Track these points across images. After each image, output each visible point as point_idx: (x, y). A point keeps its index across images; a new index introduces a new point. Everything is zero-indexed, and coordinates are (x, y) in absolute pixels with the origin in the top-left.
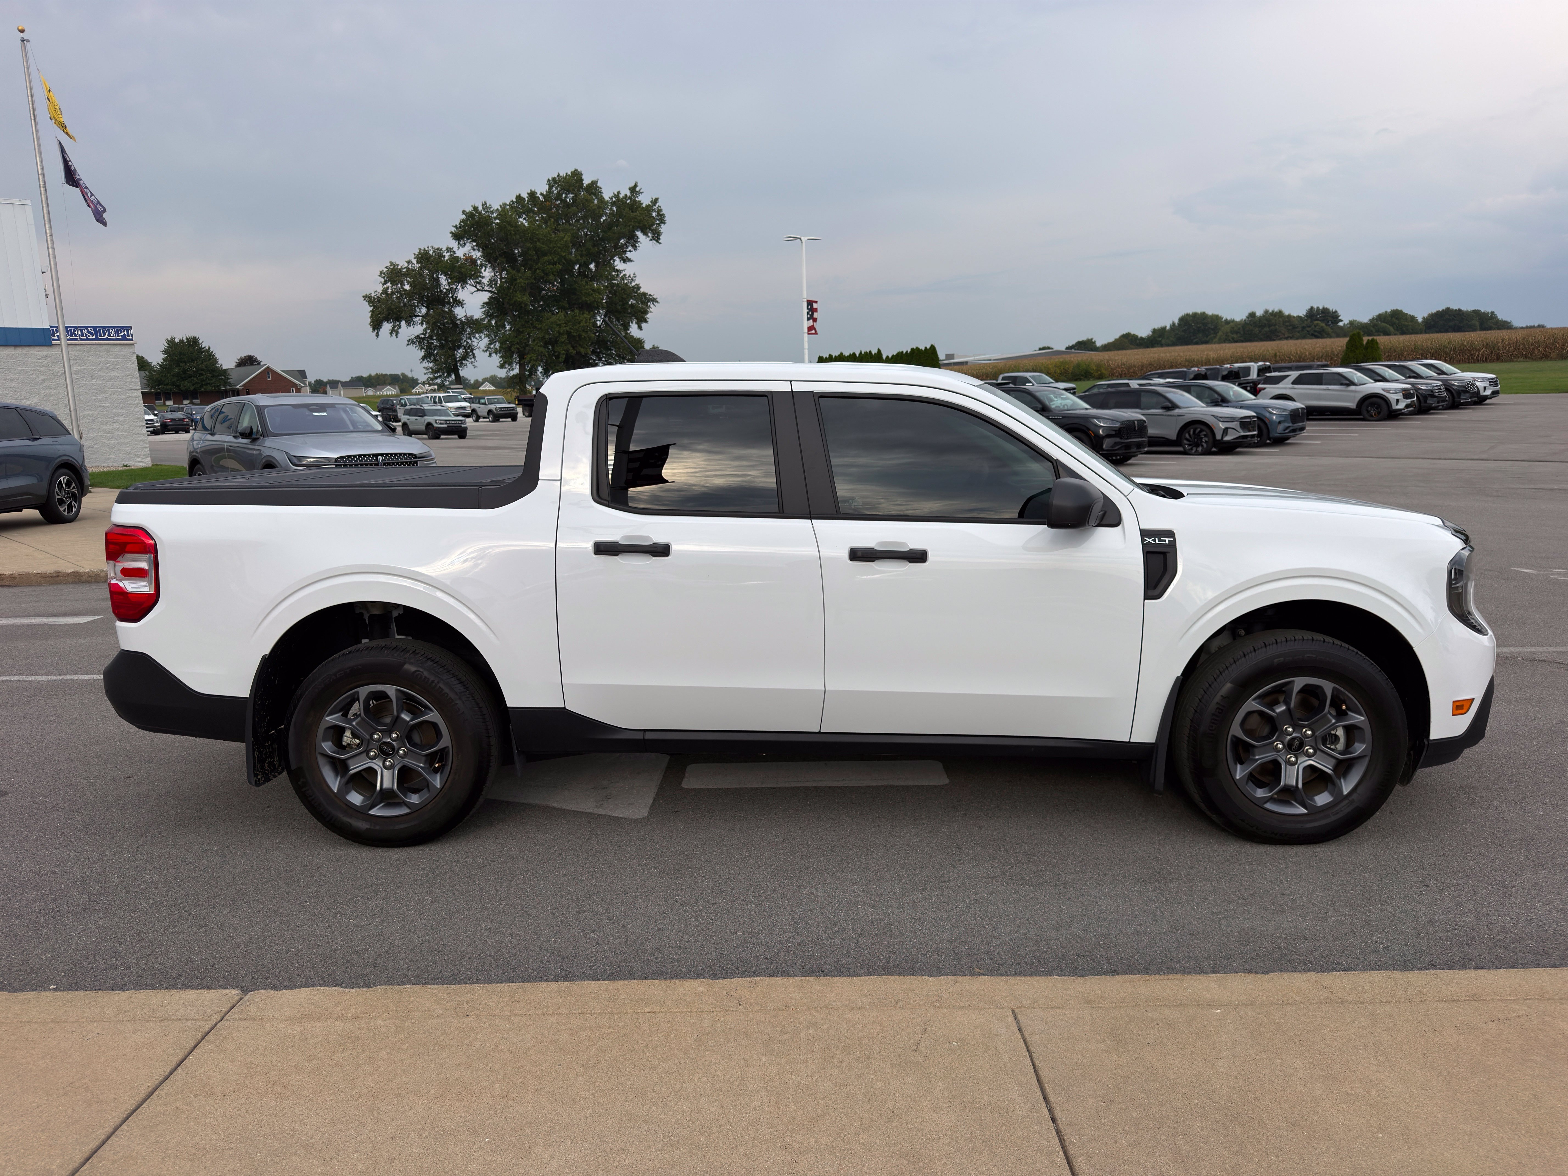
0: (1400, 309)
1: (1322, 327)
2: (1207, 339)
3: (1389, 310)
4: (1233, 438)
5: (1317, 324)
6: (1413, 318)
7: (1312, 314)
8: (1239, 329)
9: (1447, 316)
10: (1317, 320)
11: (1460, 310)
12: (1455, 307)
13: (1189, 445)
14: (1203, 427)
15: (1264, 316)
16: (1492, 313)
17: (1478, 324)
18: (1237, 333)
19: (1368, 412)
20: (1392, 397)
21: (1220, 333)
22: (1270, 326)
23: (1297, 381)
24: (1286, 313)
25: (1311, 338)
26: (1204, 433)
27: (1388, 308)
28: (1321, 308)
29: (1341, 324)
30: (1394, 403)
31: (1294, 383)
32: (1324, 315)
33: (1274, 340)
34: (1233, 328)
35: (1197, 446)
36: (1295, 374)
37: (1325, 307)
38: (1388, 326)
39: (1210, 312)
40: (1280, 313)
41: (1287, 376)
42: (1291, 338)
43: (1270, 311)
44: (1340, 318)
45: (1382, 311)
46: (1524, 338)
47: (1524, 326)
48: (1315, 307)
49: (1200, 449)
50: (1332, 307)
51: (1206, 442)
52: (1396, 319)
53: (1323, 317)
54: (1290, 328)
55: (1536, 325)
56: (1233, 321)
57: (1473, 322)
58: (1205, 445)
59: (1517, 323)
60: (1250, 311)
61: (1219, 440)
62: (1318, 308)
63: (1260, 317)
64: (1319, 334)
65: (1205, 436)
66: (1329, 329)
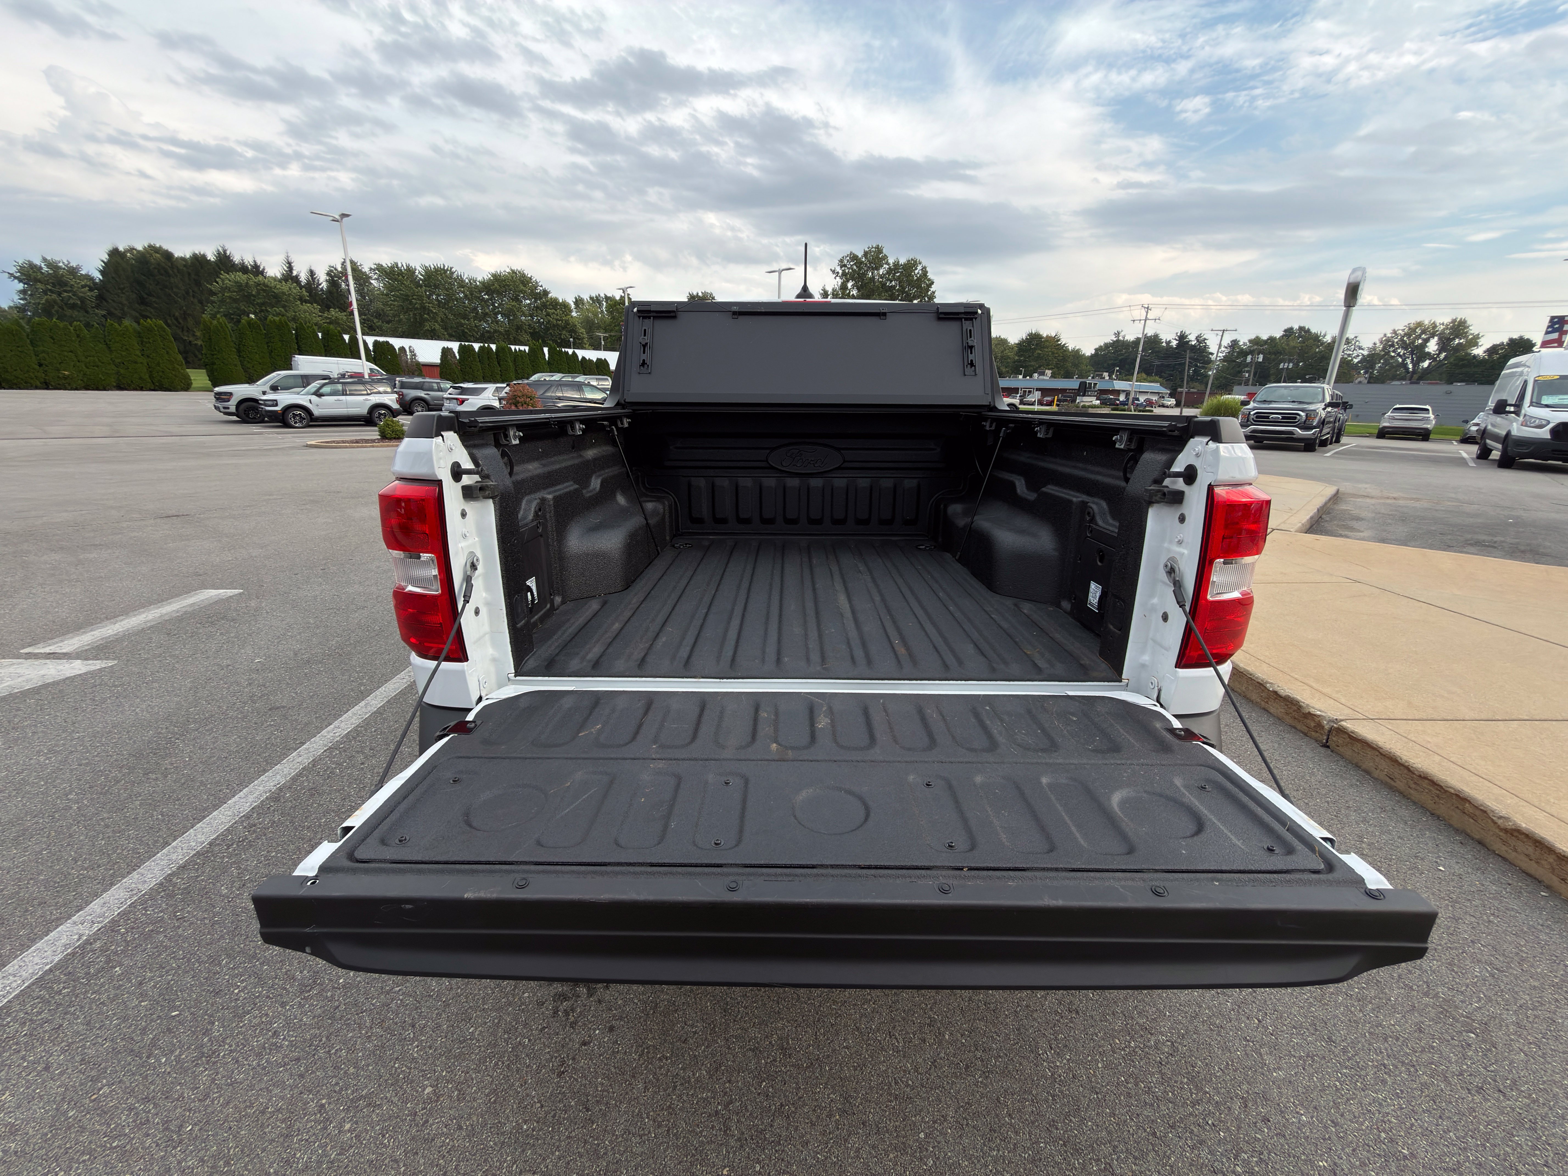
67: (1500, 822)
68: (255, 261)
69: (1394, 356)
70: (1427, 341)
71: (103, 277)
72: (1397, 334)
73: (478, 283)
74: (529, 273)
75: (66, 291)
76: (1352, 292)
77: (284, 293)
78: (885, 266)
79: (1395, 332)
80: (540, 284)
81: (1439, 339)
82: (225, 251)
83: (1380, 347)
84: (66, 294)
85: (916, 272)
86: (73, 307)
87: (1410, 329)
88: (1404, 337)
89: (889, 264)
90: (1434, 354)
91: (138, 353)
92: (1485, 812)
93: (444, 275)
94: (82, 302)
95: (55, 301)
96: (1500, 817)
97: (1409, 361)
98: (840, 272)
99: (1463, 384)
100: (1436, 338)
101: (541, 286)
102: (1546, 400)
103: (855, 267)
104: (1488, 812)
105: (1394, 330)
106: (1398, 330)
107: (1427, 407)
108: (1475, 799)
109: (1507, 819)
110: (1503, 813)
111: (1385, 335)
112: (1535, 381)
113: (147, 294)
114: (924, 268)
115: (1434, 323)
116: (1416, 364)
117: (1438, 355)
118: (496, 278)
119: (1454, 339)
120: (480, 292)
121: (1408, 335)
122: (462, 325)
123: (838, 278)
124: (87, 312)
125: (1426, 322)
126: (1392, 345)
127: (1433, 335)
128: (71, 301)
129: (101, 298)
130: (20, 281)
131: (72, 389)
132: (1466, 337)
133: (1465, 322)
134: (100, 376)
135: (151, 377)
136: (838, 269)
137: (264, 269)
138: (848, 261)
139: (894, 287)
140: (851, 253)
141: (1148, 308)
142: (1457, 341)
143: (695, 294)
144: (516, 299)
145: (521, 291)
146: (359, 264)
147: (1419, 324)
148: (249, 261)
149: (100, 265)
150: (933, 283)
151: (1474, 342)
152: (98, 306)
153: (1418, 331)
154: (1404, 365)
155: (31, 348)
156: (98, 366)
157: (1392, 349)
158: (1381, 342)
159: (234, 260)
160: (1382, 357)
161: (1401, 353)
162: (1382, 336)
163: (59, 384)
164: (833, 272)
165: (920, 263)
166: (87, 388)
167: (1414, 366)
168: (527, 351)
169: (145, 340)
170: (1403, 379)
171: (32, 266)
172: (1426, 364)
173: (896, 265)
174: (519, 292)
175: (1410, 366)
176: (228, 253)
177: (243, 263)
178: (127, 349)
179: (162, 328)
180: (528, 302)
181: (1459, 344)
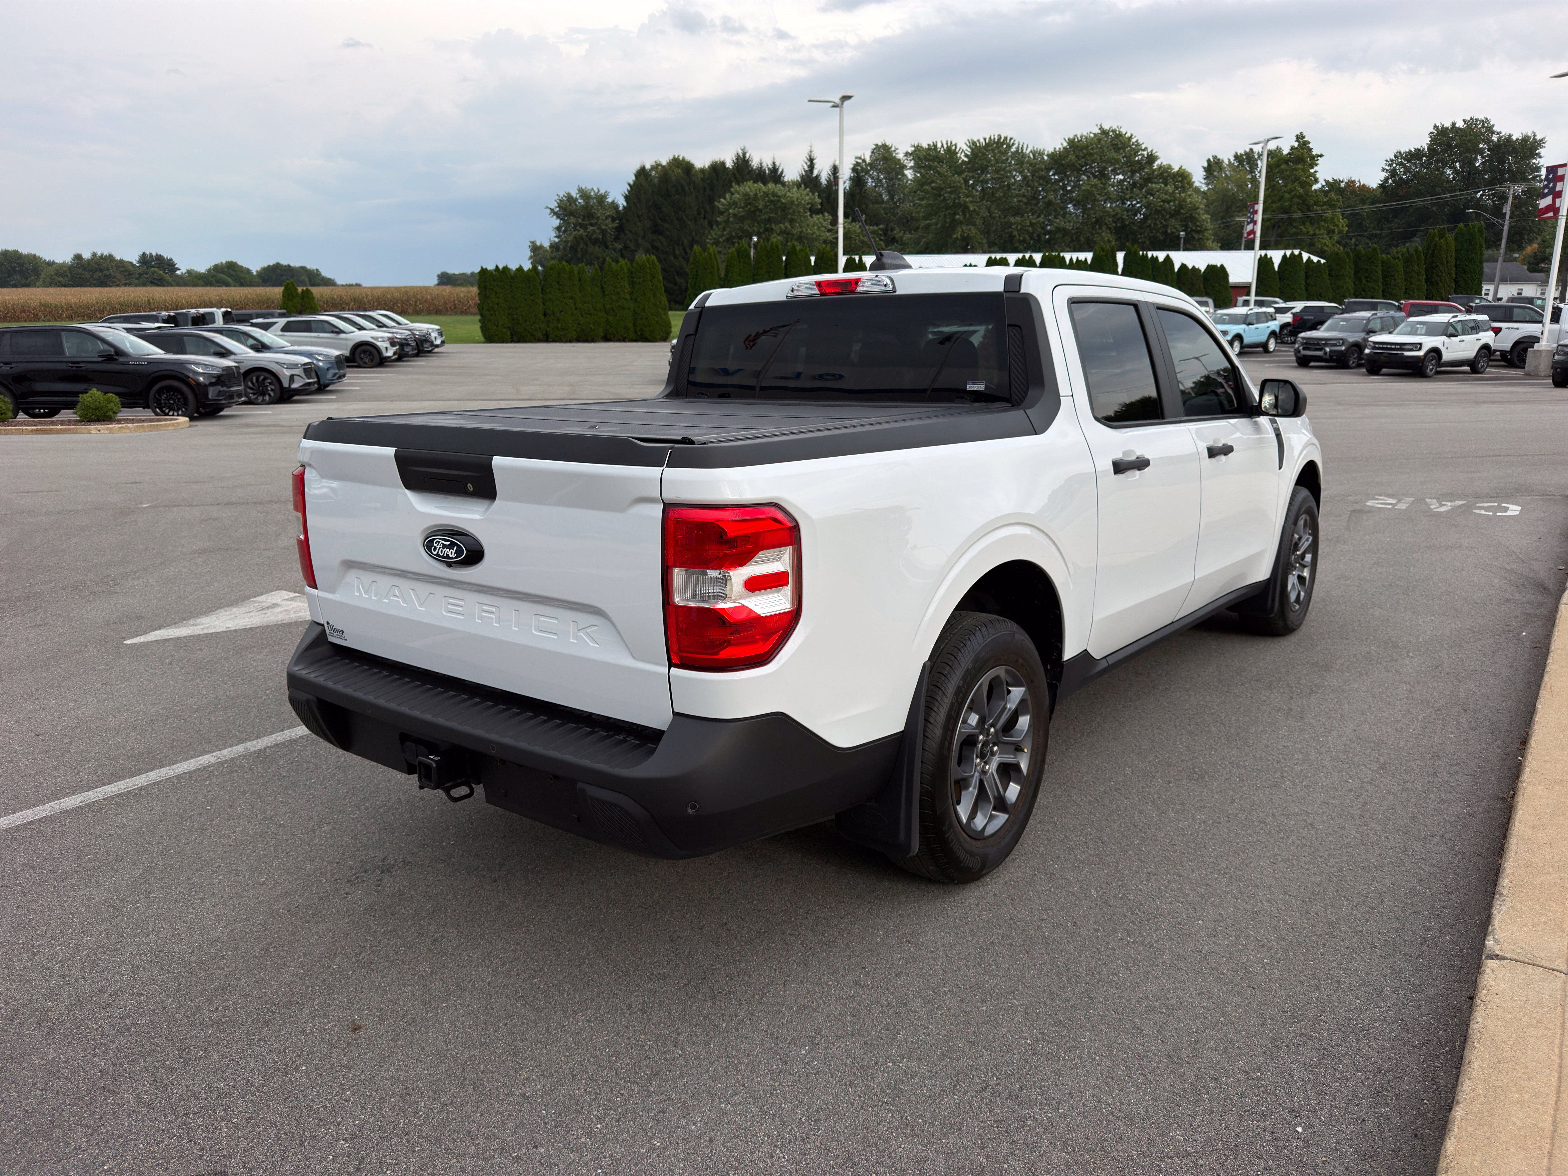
0: (234, 261)
1: (160, 275)
2: (28, 281)
3: (224, 262)
4: (301, 384)
5: (153, 273)
6: (248, 271)
7: (145, 259)
8: (65, 272)
9: (279, 271)
10: (153, 267)
11: (289, 266)
12: (284, 263)
13: (254, 394)
14: (267, 375)
15: (92, 259)
16: (317, 270)
17: (307, 280)
18: (63, 276)
19: (361, 359)
20: (382, 345)
21: (43, 276)
22: (101, 271)
23: (287, 328)
24: (118, 257)
25: (152, 286)
26: (269, 381)
27: (224, 260)
28: (154, 254)
29: (178, 272)
30: (384, 351)
31: (283, 330)
32: (158, 262)
33: (111, 286)
34: (57, 270)
35: (263, 394)
36: (282, 321)
37: (159, 254)
38: (226, 277)
39: (24, 250)
40: (110, 257)
41: (275, 323)
42: (130, 284)
43: (99, 254)
44: (176, 266)
45: (218, 262)
46: (384, 295)
47: (344, 284)
48: (148, 253)
49: (267, 398)
50: (166, 255)
51: (272, 390)
52: (233, 270)
53: (159, 264)
54: (126, 273)
55: (354, 283)
56: (54, 263)
57: (303, 277)
58: (272, 394)
59: (339, 281)
60: (75, 252)
61: (286, 388)
62: (151, 254)
63: (88, 259)
64: (159, 282)
65: (270, 383)
66: (167, 277)
68: (774, 163)
71: (627, 203)
73: (1046, 158)
74: (1126, 130)
75: (592, 225)
77: (792, 203)
80: (1143, 147)
82: (744, 154)
84: (592, 228)
86: (595, 242)
91: (628, 296)
93: (996, 151)
94: (604, 236)
95: (581, 237)
101: (1146, 149)
113: (661, 219)
118: (1075, 145)
120: (1049, 170)
122: (1009, 225)
124: (607, 247)
128: (594, 236)
129: (620, 229)
130: (558, 217)
131: (566, 342)
134: (591, 325)
135: (635, 325)
137: (782, 172)
143: (1448, 125)
144: (1103, 176)
145: (1111, 162)
146: (893, 149)
148: (767, 163)
149: (625, 189)
152: (616, 239)
155: (541, 295)
156: (590, 314)
159: (753, 164)
163: (556, 336)
166: (578, 340)
168: (1089, 261)
169: (635, 280)
171: (570, 198)
174: (1106, 161)
176: (747, 156)
177: (762, 167)
178: (618, 292)
179: (654, 263)
180: (1121, 177)
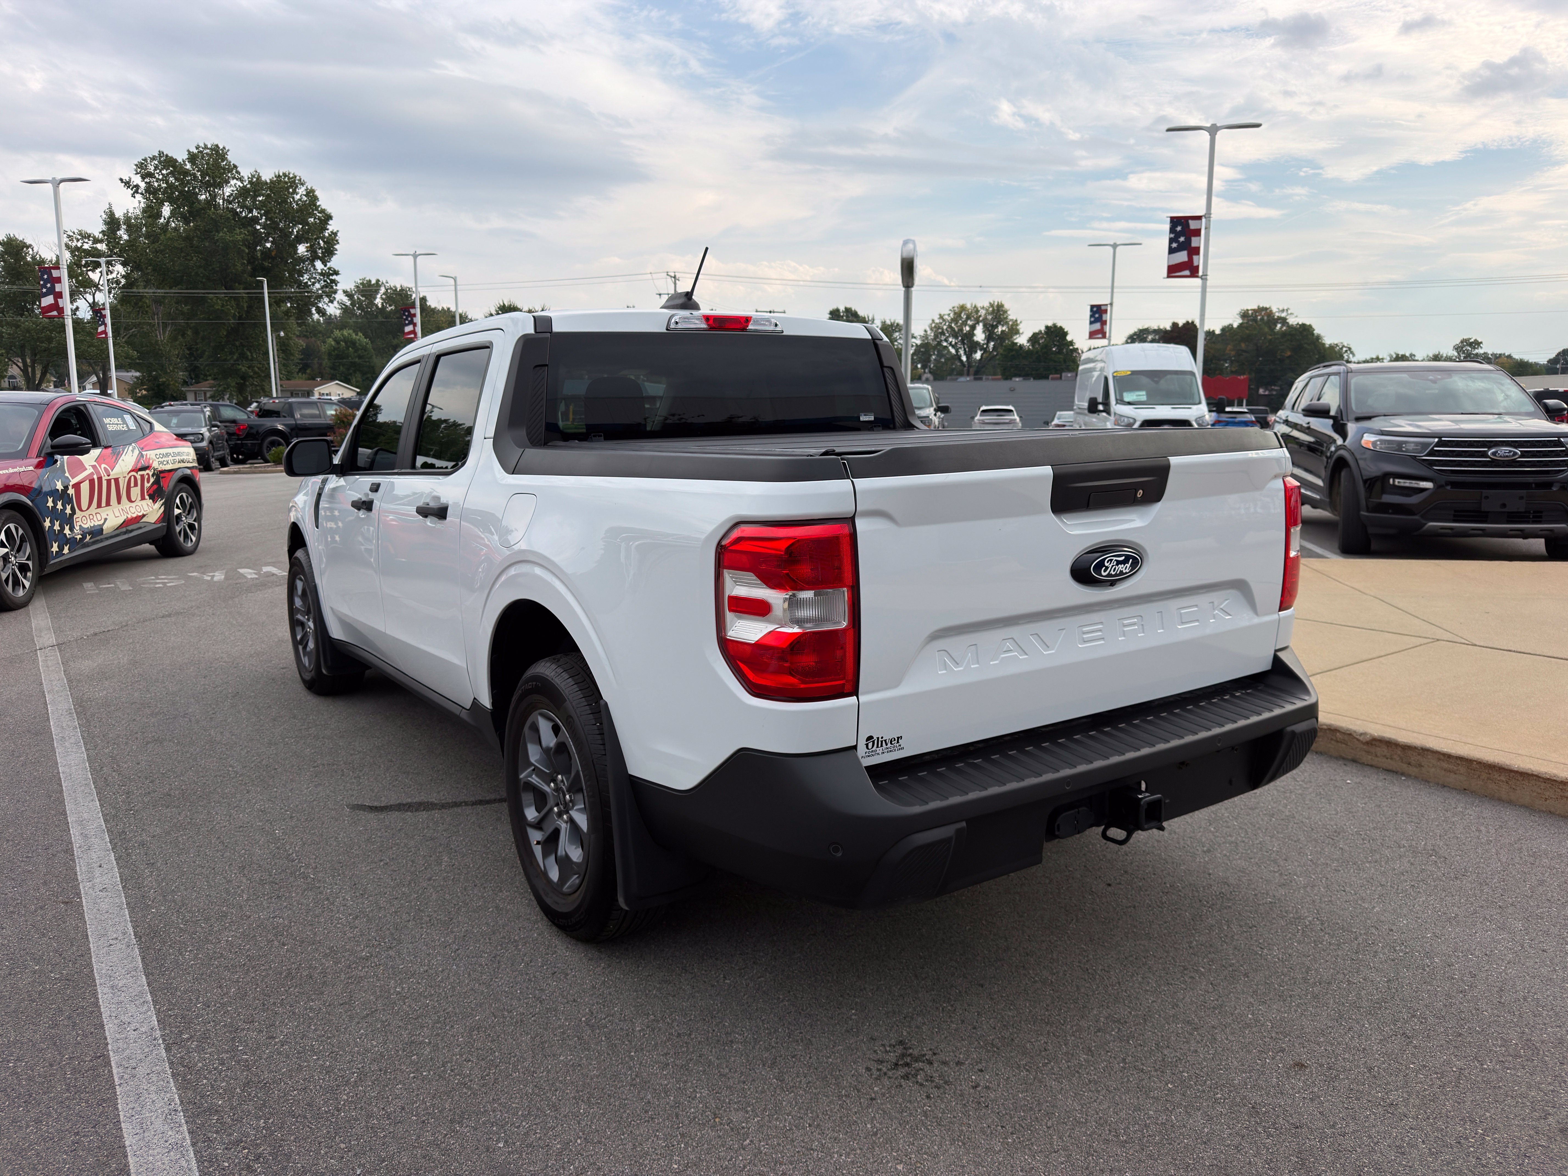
67: (1361, 738)
69: (946, 347)
70: (973, 328)
72: (944, 320)
76: (908, 268)
78: (233, 182)
79: (941, 317)
81: (984, 326)
83: (931, 335)
85: (297, 197)
87: (955, 313)
88: (951, 323)
89: (241, 180)
90: (984, 344)
92: (1350, 734)
96: (1361, 734)
97: (962, 352)
98: (143, 185)
99: (1021, 379)
100: (981, 324)
102: (1128, 397)
103: (172, 179)
104: (1353, 733)
105: (940, 315)
106: (944, 315)
107: (1010, 407)
108: (1342, 727)
109: (1365, 734)
110: (1361, 730)
111: (933, 321)
112: (1114, 377)
114: (310, 193)
115: (975, 307)
116: (969, 357)
117: (987, 344)
119: (997, 327)
121: (954, 321)
123: (139, 197)
125: (969, 306)
126: (943, 333)
127: (977, 322)
132: (1007, 323)
133: (1002, 306)
136: (137, 180)
138: (156, 168)
139: (255, 220)
140: (161, 153)
141: (675, 277)
142: (1000, 329)
147: (963, 308)
150: (329, 217)
151: (1014, 330)
153: (964, 316)
154: (959, 357)
157: (943, 338)
158: (931, 329)
160: (935, 348)
161: (953, 343)
162: (931, 322)
164: (127, 184)
165: (302, 184)
167: (968, 358)
170: (961, 374)
172: (978, 355)
173: (257, 184)
175: (964, 358)
181: (1003, 332)
